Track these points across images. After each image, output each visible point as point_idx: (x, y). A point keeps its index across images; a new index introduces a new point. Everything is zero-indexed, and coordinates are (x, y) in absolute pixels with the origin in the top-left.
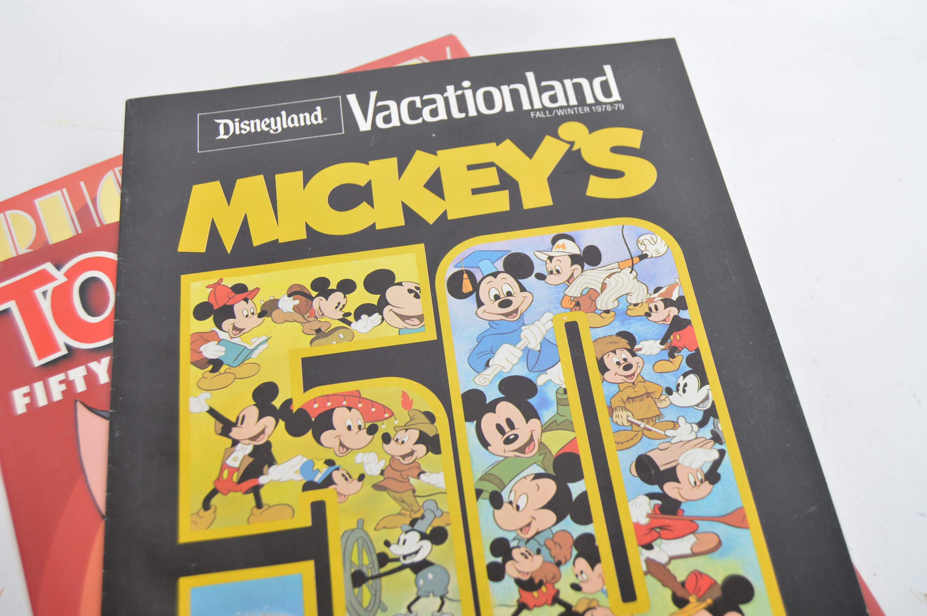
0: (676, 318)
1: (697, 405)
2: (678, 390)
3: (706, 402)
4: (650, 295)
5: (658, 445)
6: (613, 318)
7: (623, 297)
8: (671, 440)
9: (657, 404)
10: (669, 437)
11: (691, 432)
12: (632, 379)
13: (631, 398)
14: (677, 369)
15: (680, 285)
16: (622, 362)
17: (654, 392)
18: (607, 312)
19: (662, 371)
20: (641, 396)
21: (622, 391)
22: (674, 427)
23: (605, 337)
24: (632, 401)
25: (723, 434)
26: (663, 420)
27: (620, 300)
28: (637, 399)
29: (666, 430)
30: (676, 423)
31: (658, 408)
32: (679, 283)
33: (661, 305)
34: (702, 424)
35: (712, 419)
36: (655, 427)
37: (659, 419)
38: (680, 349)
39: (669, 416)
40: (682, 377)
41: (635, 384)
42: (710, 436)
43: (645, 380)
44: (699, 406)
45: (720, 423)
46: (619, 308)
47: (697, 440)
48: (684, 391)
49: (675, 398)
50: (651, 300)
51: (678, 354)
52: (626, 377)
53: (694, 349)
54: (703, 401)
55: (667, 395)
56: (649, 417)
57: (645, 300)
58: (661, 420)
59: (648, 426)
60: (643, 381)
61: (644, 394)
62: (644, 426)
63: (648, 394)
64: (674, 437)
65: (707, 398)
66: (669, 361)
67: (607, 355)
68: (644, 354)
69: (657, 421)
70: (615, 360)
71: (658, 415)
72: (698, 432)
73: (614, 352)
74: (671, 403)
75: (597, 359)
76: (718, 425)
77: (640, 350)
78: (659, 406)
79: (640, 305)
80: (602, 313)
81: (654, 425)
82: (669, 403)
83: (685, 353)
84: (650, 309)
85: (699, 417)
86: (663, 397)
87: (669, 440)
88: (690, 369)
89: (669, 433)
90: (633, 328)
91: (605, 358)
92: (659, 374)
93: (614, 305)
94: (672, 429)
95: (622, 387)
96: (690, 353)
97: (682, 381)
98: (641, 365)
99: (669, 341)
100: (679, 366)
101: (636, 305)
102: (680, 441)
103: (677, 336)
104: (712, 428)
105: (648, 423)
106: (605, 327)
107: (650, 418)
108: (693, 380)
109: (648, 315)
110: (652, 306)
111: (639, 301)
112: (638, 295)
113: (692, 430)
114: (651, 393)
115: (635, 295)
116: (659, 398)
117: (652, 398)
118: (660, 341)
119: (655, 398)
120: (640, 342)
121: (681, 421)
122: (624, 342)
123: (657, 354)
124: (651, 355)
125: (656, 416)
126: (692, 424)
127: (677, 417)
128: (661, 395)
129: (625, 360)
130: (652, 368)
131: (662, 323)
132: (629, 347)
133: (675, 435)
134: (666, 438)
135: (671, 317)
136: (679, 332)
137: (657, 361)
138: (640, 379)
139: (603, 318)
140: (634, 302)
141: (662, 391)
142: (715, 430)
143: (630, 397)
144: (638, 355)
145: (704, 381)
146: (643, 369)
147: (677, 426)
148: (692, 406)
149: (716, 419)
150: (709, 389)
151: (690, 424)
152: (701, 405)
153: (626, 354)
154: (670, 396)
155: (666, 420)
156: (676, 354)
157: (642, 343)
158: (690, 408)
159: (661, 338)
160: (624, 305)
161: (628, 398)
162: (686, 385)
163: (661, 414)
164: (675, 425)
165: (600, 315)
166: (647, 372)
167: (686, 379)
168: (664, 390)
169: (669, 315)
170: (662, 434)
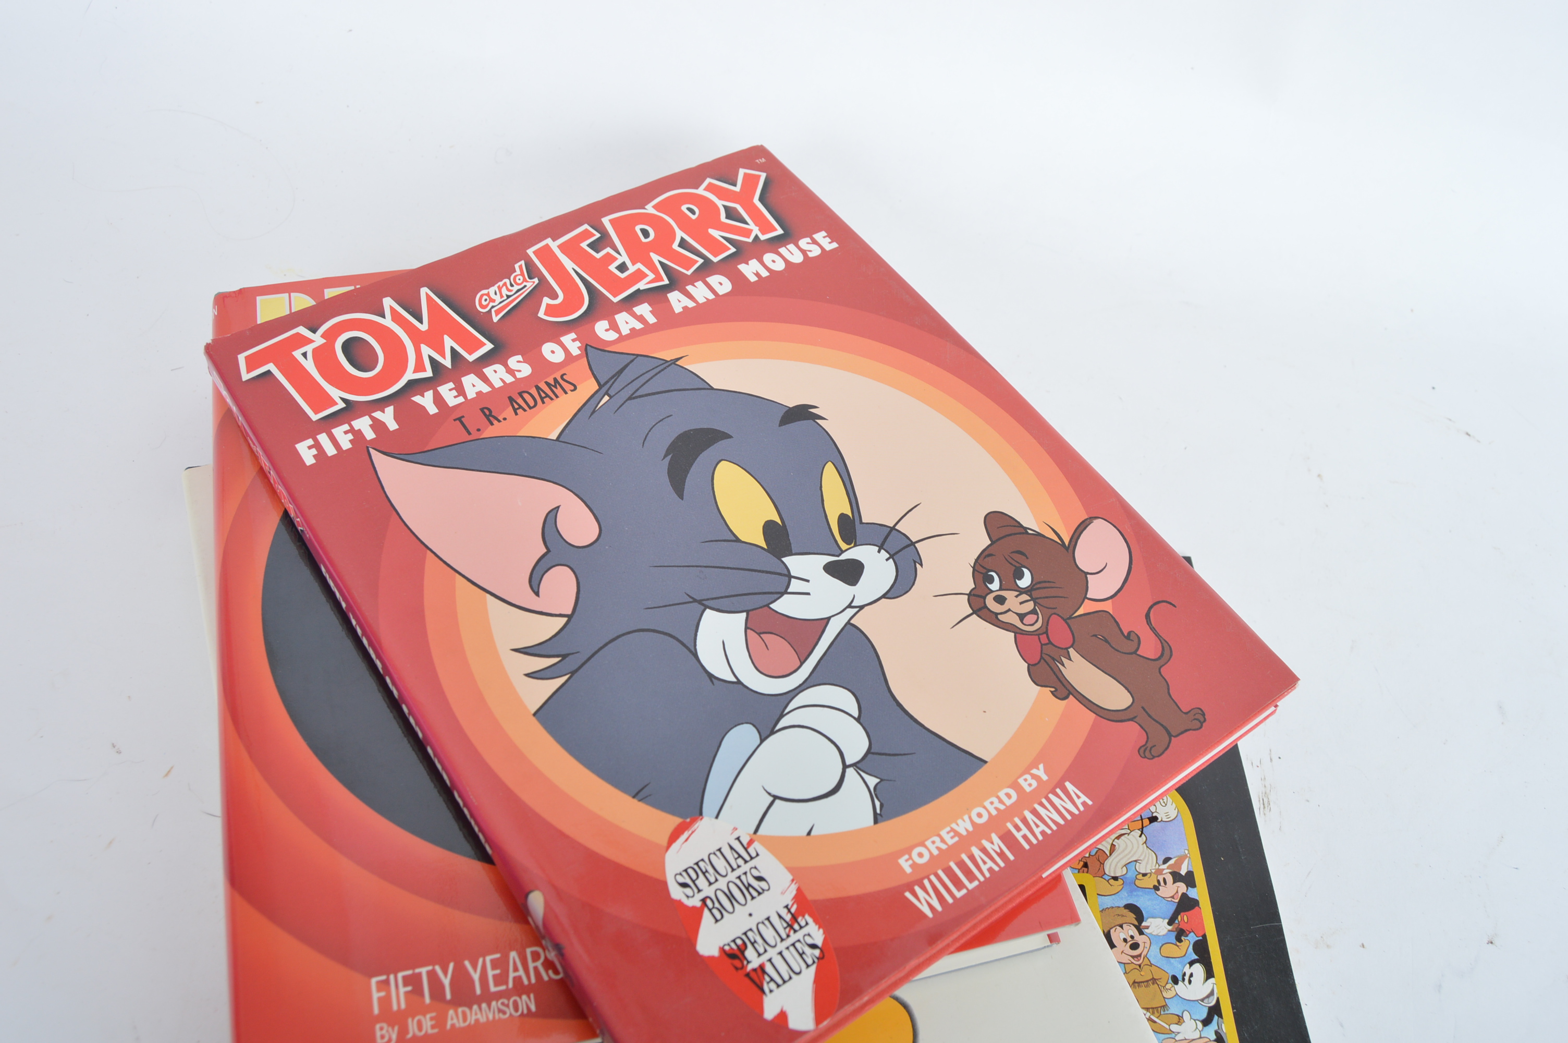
0: (1184, 895)
1: (1202, 1000)
2: (1184, 980)
3: (1211, 998)
4: (1159, 866)
5: (1163, 1040)
6: (1121, 887)
7: (1132, 863)
8: (1175, 1036)
9: (1163, 993)
10: (1174, 1032)
11: (1196, 1030)
12: (1139, 960)
13: (1137, 983)
14: (1183, 955)
15: (1190, 858)
16: (1129, 939)
17: (1160, 979)
18: (1115, 878)
19: (1168, 956)
20: (1147, 981)
21: (1129, 973)
22: (1179, 1022)
23: (1113, 907)
24: (1138, 986)
25: (1226, 1037)
26: (1168, 1012)
27: (1129, 866)
28: (1143, 984)
29: (1171, 1024)
30: (1180, 1018)
31: (1164, 998)
32: (1188, 855)
33: (1170, 879)
34: (1206, 1022)
35: (1216, 1017)
36: (1160, 1020)
37: (1164, 1011)
38: (1188, 933)
39: (1174, 1008)
40: (1188, 965)
41: (1141, 967)
42: (1214, 1037)
43: (1151, 964)
44: (1204, 1001)
45: (1223, 1023)
46: (1127, 876)
47: (1202, 1039)
48: (1190, 982)
49: (1181, 988)
50: (1159, 872)
51: (1186, 938)
52: (1133, 957)
53: (1201, 935)
54: (1208, 996)
55: (1173, 984)
56: (1154, 1006)
57: (1153, 871)
58: (1166, 1012)
59: (1153, 1017)
60: (1149, 964)
61: (1150, 980)
62: (1149, 1017)
63: (1154, 981)
64: (1179, 1033)
65: (1212, 993)
66: (1176, 945)
67: (1114, 929)
68: (1151, 934)
69: (1162, 1013)
70: (1122, 936)
71: (1164, 1006)
72: (1202, 1030)
73: (1121, 926)
74: (1177, 994)
75: (1104, 932)
76: (1221, 1025)
77: (1147, 927)
78: (1164, 996)
79: (1149, 875)
80: (1110, 879)
81: (1159, 1016)
82: (1175, 993)
83: (1192, 938)
84: (1159, 882)
85: (1204, 1014)
86: (1169, 986)
87: (1173, 1035)
88: (1196, 957)
89: (1174, 1028)
90: (1142, 902)
91: (1112, 931)
92: (1166, 958)
93: (1122, 871)
94: (1177, 1024)
95: (1129, 968)
96: (1197, 939)
97: (1188, 970)
98: (1147, 945)
99: (1177, 922)
100: (1186, 953)
101: (1144, 875)
102: (1184, 1038)
103: (1184, 918)
104: (1217, 1028)
105: (1153, 1013)
106: (1113, 896)
107: (1156, 1008)
108: (1198, 970)
109: (1156, 888)
110: (1161, 878)
111: (1148, 871)
112: (1147, 863)
113: (1197, 1028)
114: (1157, 979)
115: (1144, 863)
116: (1165, 986)
117: (1158, 985)
118: (1167, 921)
119: (1161, 986)
120: (1147, 918)
121: (1186, 1016)
122: (1131, 917)
123: (1164, 935)
124: (1157, 936)
125: (1161, 1007)
126: (1197, 1021)
127: (1182, 1011)
128: (1167, 983)
129: (1132, 937)
130: (1159, 950)
131: (1170, 899)
132: (1136, 923)
133: (1179, 1031)
134: (1171, 1034)
135: (1180, 894)
136: (1186, 913)
137: (1164, 943)
138: (1146, 961)
139: (1111, 885)
140: (1143, 872)
141: (1168, 979)
142: (1219, 1031)
143: (1136, 981)
144: (1145, 933)
145: (1209, 974)
146: (1150, 950)
147: (1181, 1021)
148: (1197, 1001)
149: (1220, 1019)
150: (1215, 982)
151: (1195, 1020)
152: (1206, 1001)
153: (1133, 931)
154: (1175, 986)
155: (1171, 1013)
156: (1183, 938)
157: (1150, 920)
158: (1195, 1002)
159: (1169, 918)
160: (1131, 874)
161: (1134, 982)
162: (1191, 975)
163: (1166, 1005)
164: (1180, 1020)
165: (1108, 881)
166: (1154, 955)
167: (1192, 968)
168: (1170, 978)
169: (1177, 892)
170: (1167, 1029)
